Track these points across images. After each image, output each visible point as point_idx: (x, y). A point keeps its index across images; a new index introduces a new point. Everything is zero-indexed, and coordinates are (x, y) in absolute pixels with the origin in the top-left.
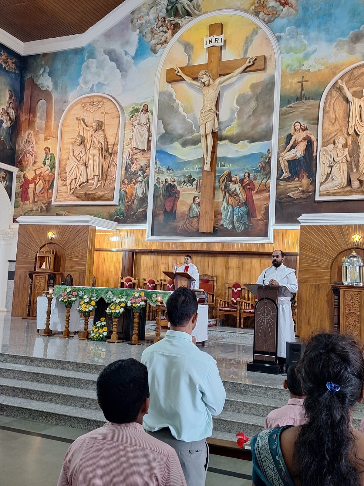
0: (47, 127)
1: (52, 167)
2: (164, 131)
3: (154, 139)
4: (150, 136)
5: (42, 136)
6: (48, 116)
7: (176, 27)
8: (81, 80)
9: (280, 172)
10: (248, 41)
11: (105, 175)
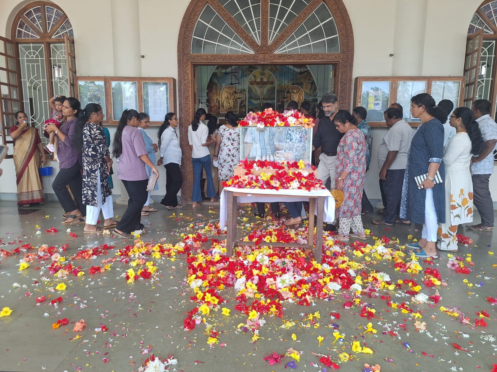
0: (216, 93)
1: (219, 103)
2: (249, 96)
3: (247, 98)
4: (246, 97)
5: (215, 95)
6: (216, 90)
7: (252, 71)
8: (226, 81)
9: (277, 107)
10: (269, 77)
11: (235, 106)
